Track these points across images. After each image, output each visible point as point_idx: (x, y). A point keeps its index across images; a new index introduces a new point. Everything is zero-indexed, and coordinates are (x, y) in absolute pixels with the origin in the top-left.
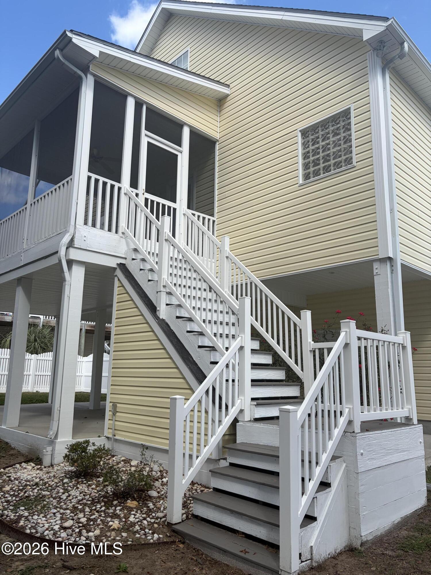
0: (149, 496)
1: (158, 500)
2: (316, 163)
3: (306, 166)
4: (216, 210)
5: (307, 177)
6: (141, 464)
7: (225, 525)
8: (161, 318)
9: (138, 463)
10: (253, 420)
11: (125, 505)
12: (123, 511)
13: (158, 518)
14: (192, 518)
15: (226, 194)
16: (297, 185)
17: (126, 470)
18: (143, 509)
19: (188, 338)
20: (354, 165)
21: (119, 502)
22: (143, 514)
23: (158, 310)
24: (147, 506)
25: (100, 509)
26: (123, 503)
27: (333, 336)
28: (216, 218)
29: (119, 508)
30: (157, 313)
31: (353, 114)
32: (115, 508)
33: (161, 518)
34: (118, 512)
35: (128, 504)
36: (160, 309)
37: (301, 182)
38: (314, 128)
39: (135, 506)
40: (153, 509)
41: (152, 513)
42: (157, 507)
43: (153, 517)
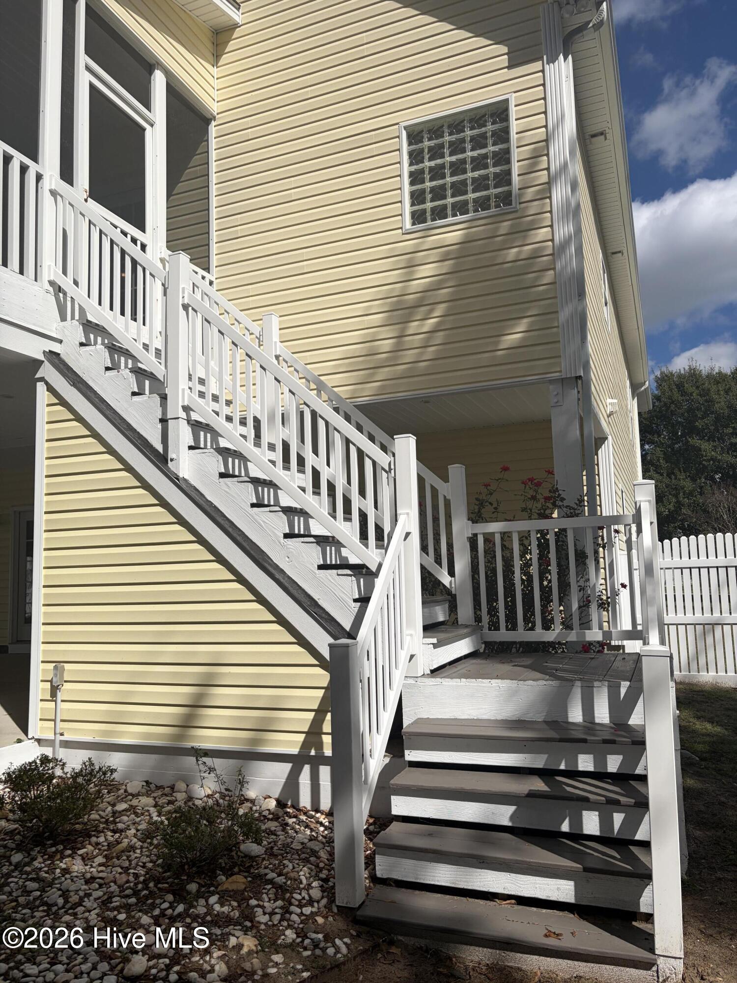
0: (246, 856)
1: (277, 862)
2: (438, 193)
3: (417, 198)
4: (214, 260)
5: (418, 217)
6: (149, 787)
7: (465, 887)
8: (181, 476)
9: (143, 786)
10: (429, 672)
11: (220, 888)
12: (228, 903)
13: (313, 901)
14: (372, 885)
15: (237, 231)
16: (400, 231)
17: (131, 806)
18: (264, 889)
19: (256, 517)
20: (514, 208)
21: (200, 886)
22: (275, 901)
23: (172, 460)
24: (267, 880)
25: (174, 910)
26: (213, 885)
27: (494, 510)
28: (215, 277)
29: (213, 899)
30: (170, 464)
31: (513, 112)
32: (207, 901)
33: (318, 902)
34: (217, 907)
35: (225, 887)
36: (178, 456)
37: (408, 225)
38: (434, 128)
39: (243, 887)
40: (285, 883)
41: (291, 893)
42: (291, 879)
43: (299, 901)
